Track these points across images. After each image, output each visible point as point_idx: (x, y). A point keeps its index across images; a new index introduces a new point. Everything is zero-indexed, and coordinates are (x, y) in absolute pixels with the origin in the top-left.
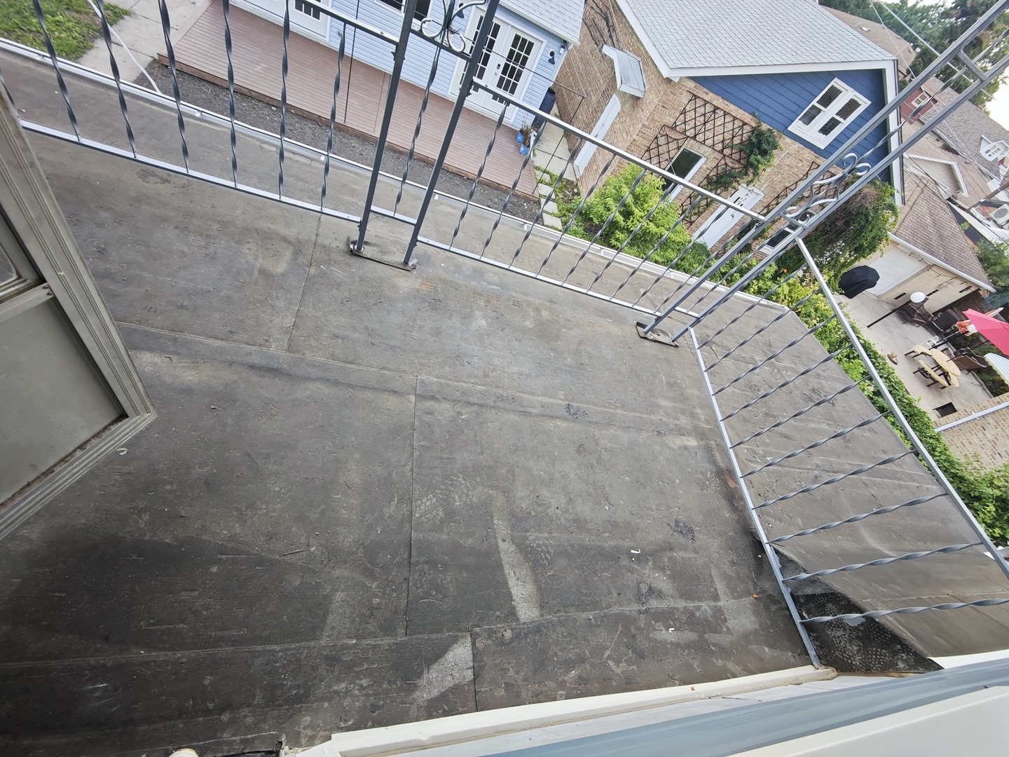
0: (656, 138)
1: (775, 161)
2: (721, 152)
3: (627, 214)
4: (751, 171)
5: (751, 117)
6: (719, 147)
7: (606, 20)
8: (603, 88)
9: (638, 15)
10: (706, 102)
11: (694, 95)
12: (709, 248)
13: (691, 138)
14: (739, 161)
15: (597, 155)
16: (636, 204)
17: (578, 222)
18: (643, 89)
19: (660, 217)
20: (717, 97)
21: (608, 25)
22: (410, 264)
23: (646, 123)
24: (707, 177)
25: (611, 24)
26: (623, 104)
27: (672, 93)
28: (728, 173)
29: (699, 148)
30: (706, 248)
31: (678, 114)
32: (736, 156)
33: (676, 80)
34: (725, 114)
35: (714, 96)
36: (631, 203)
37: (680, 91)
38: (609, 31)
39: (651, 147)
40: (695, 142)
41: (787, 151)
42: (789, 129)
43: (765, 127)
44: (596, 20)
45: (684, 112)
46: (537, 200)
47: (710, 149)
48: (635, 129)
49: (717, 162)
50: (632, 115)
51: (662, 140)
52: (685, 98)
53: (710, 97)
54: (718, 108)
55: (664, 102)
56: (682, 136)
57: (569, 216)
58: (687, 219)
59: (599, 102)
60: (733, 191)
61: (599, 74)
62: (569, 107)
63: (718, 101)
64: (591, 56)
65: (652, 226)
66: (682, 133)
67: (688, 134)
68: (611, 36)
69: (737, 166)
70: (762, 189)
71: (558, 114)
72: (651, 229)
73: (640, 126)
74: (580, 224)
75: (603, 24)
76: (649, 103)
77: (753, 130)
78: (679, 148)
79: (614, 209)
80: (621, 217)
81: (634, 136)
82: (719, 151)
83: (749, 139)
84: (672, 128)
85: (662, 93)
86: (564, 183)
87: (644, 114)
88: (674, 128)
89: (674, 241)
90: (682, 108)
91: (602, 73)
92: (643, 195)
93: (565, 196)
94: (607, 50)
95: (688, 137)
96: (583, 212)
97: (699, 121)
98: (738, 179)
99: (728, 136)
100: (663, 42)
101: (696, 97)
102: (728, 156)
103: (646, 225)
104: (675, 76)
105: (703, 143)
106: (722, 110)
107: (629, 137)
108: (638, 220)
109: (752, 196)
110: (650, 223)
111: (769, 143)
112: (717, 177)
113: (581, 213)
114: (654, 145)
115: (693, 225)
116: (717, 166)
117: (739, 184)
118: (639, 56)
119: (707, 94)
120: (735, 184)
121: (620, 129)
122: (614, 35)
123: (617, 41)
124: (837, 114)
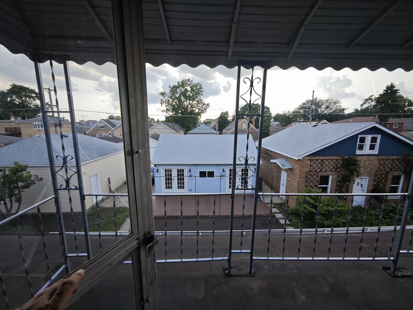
0: (307, 177)
1: (362, 165)
2: (336, 171)
3: (315, 207)
4: (354, 172)
5: (338, 157)
6: (334, 170)
7: (267, 154)
8: (277, 170)
9: (277, 149)
10: (317, 160)
11: (311, 160)
12: (363, 207)
13: (320, 171)
14: (346, 171)
15: (287, 190)
16: (316, 202)
17: (295, 218)
18: (291, 165)
19: (331, 203)
20: (320, 157)
21: (268, 155)
22: (253, 272)
23: (300, 174)
24: (338, 181)
25: (269, 154)
26: (287, 172)
27: (302, 162)
28: (345, 176)
29: (326, 173)
30: (362, 207)
31: (309, 167)
32: (344, 170)
33: (302, 159)
34: (327, 160)
35: (318, 157)
36: (314, 202)
37: (305, 161)
38: (269, 156)
39: (307, 180)
40: (323, 172)
41: (363, 160)
42: (356, 154)
43: (346, 157)
44: (264, 155)
45: (311, 166)
46: (273, 215)
47: (331, 172)
48: (296, 177)
49: (337, 175)
50: (292, 174)
51: (309, 177)
52: (309, 162)
53: (317, 158)
54: (323, 160)
55: (301, 166)
56: (316, 173)
57: (290, 216)
58: (342, 199)
59: (277, 175)
60: (353, 181)
61: (273, 168)
62: (268, 180)
63: (322, 158)
64: (267, 164)
65: (329, 208)
66: (315, 172)
67: (318, 171)
68: (271, 157)
69: (347, 173)
70: (366, 176)
71: (265, 184)
72: (331, 210)
73: (298, 176)
74: (296, 218)
75: (266, 155)
76: (296, 168)
77: (342, 160)
78: (318, 176)
79: (308, 207)
80: (313, 209)
81: (298, 179)
82: (335, 171)
83: (343, 163)
84: (310, 172)
85: (299, 164)
86: (280, 205)
87: (297, 172)
88: (311, 171)
89: (345, 210)
90: (310, 165)
91: (274, 167)
92: (316, 197)
93: (283, 209)
94: (272, 161)
95: (319, 172)
96: (295, 213)
97: (319, 166)
98: (352, 176)
99: (334, 165)
100: (290, 152)
101: (312, 160)
102: (340, 171)
103: (327, 209)
104: (301, 158)
105: (326, 171)
106: (325, 159)
107: (296, 181)
108: (322, 208)
109: (364, 180)
110: (328, 207)
111: (353, 161)
112: (342, 179)
113: (294, 214)
114: (307, 179)
115: (347, 200)
116: (338, 176)
117: (354, 178)
118: (284, 158)
119: (315, 158)
120: (352, 179)
121: (291, 179)
122: (272, 156)
123: (274, 157)
124: (371, 143)
